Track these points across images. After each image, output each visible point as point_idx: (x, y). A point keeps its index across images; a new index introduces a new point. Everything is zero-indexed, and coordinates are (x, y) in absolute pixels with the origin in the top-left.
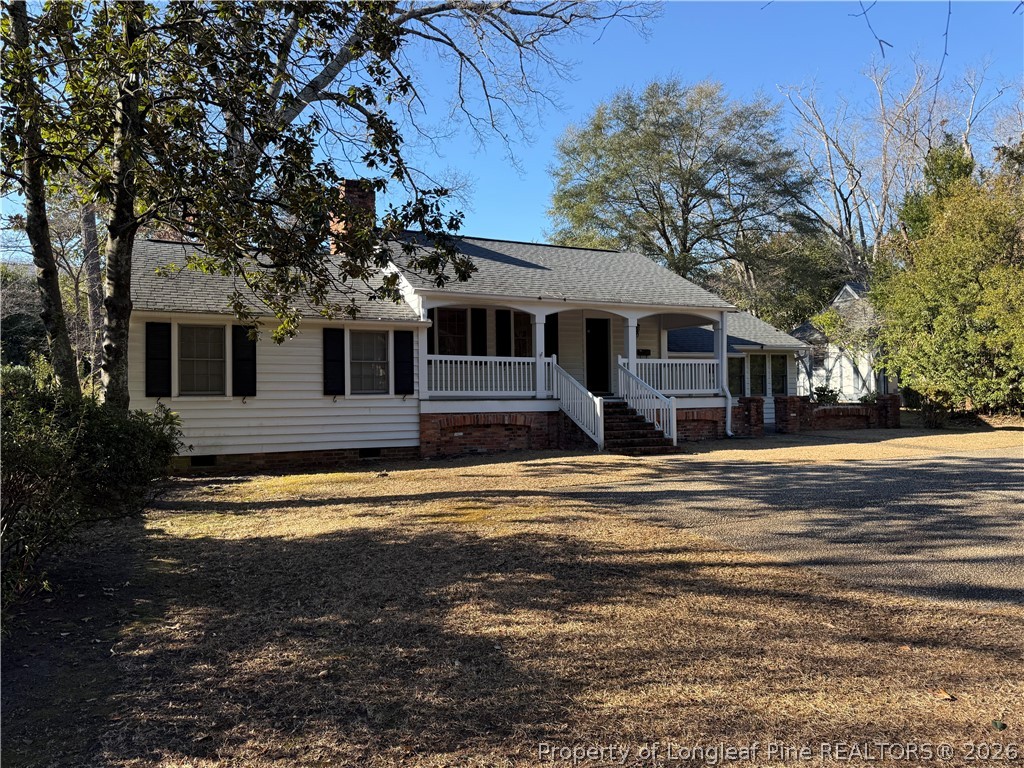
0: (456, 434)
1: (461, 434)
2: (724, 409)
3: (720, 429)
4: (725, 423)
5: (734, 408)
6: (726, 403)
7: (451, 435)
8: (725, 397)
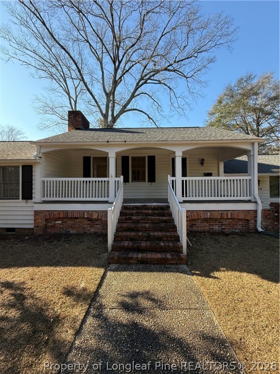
0: (57, 222)
1: (60, 222)
2: (256, 211)
3: (251, 226)
4: (256, 221)
5: (264, 211)
6: (257, 207)
7: (54, 222)
8: (256, 202)
